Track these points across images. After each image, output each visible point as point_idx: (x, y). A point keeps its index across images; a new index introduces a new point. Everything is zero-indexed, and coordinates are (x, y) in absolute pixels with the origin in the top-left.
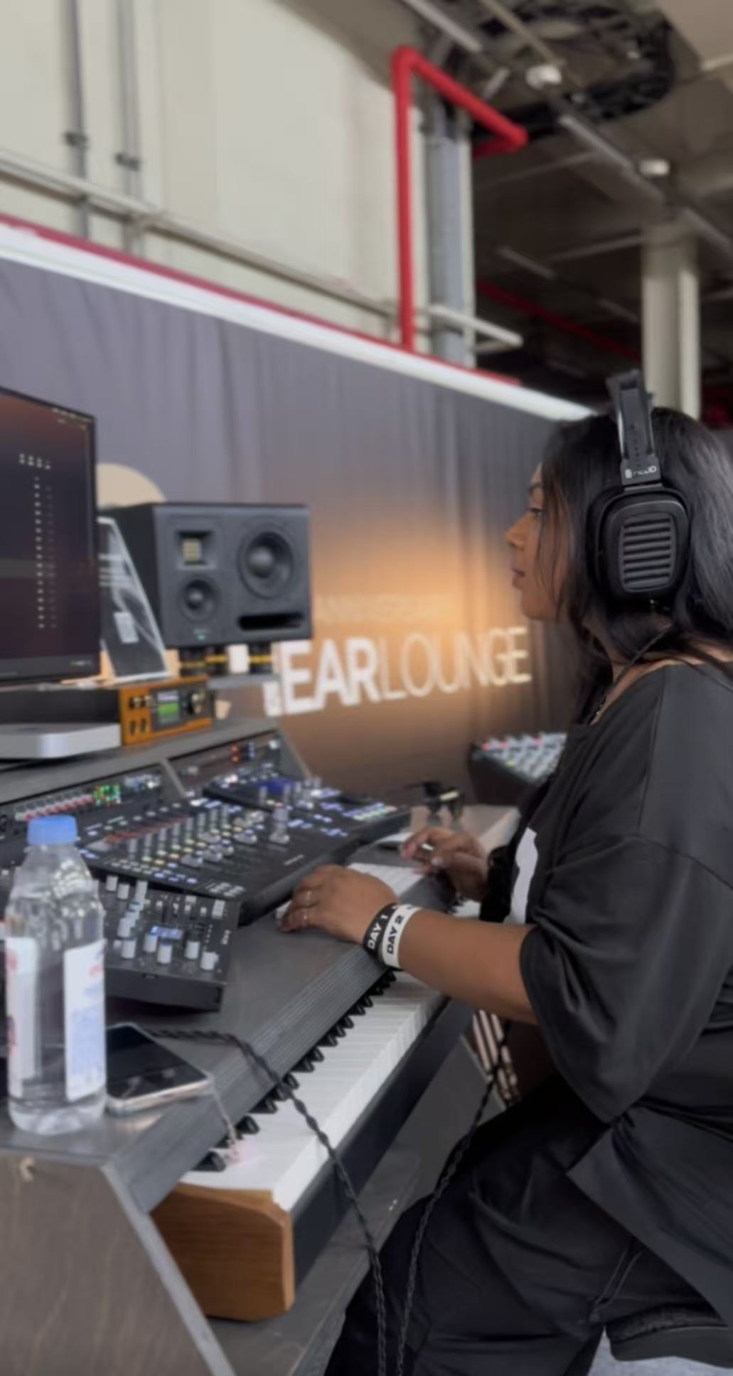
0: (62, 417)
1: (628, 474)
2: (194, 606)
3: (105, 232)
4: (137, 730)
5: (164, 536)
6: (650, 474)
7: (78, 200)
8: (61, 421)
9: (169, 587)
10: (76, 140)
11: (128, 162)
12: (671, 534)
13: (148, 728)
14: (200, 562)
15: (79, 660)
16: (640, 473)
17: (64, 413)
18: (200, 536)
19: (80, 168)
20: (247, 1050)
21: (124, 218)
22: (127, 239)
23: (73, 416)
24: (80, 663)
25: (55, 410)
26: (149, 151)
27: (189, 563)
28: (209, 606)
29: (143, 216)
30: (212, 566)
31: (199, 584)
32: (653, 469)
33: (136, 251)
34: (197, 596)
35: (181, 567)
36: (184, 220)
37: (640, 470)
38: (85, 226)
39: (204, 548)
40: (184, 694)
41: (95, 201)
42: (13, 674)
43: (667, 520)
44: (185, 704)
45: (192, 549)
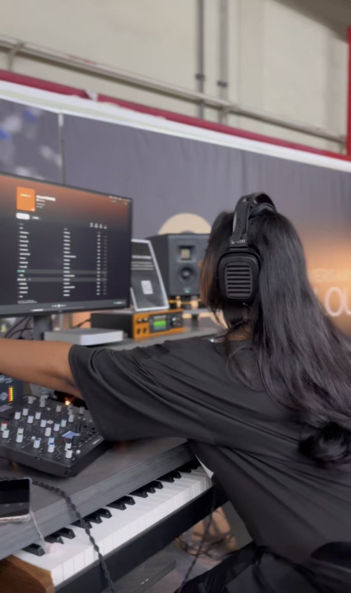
0: (114, 199)
1: (233, 243)
2: (185, 278)
3: (211, 116)
4: (141, 333)
5: (172, 248)
6: (242, 243)
7: (200, 103)
8: (114, 201)
9: (173, 270)
10: (200, 77)
11: (222, 84)
12: (250, 273)
13: (147, 332)
14: (189, 259)
15: (118, 301)
16: (238, 242)
17: (116, 198)
18: (190, 248)
19: (201, 89)
20: (68, 500)
21: (220, 108)
22: (220, 117)
23: (120, 199)
24: (119, 303)
25: (111, 197)
26: (232, 79)
27: (184, 259)
28: (192, 278)
29: (227, 107)
30: (194, 261)
31: (187, 268)
32: (244, 241)
33: (224, 122)
34: (186, 274)
35: (179, 261)
36: (246, 107)
37: (237, 241)
38: (201, 113)
39: (191, 253)
40: (169, 317)
41: (207, 102)
42: (82, 307)
43: (248, 266)
44: (169, 322)
45: (185, 253)
